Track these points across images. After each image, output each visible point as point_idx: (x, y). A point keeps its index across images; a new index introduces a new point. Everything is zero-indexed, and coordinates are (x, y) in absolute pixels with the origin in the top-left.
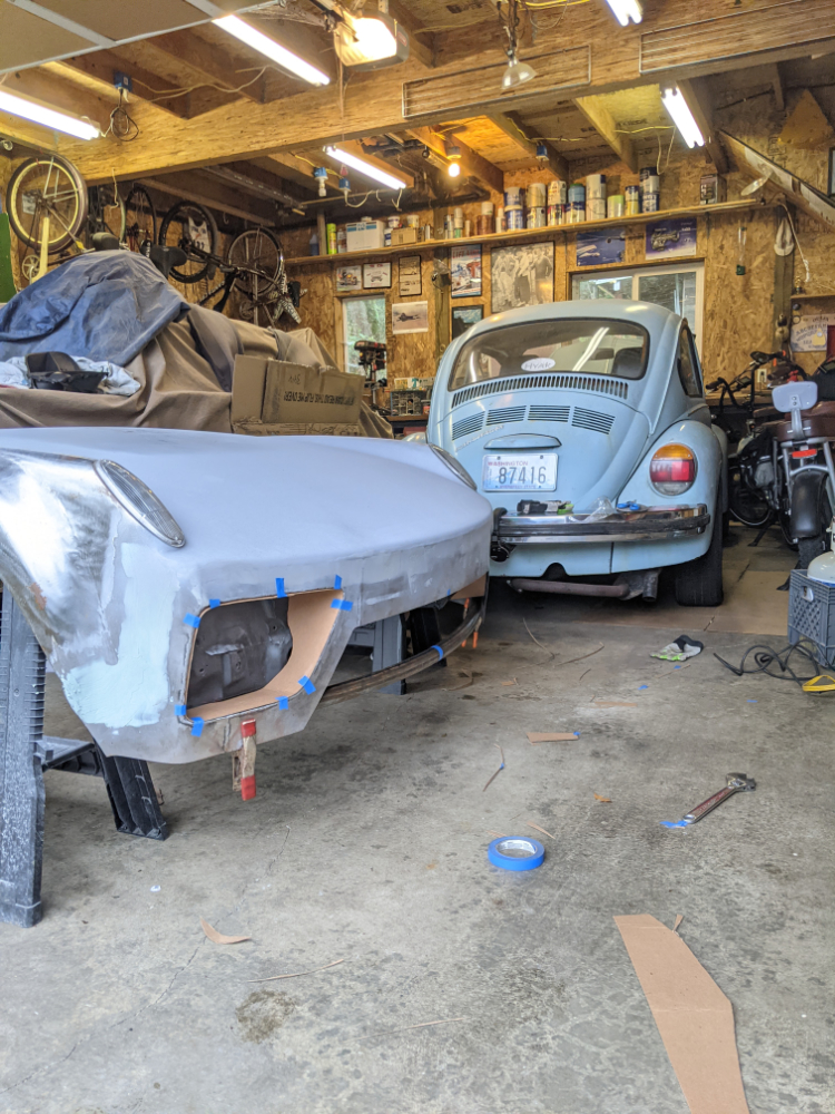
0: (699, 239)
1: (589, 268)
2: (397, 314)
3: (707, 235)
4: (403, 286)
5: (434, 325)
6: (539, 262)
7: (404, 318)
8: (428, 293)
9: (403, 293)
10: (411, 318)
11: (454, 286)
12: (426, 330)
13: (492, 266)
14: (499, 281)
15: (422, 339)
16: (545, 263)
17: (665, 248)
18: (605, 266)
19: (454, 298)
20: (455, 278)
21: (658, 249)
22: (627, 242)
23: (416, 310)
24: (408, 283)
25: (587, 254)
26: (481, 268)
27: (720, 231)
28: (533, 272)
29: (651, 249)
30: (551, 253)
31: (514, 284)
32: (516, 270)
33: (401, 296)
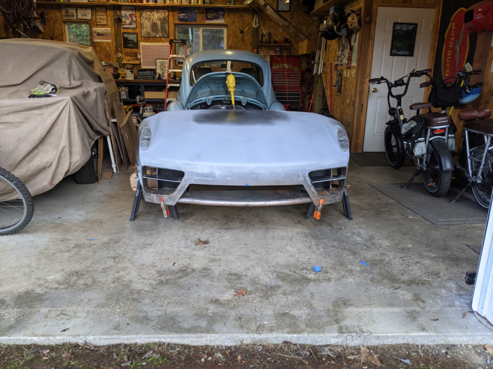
0: (225, 17)
1: (183, 23)
2: (95, 32)
3: (228, 16)
4: (98, 20)
5: (114, 39)
6: (162, 17)
7: (99, 34)
8: (110, 25)
9: (98, 23)
10: (102, 35)
11: (123, 23)
12: (110, 41)
13: (141, 16)
14: (144, 23)
15: (109, 45)
16: (164, 18)
17: (213, 19)
18: (189, 23)
19: (123, 28)
20: (124, 19)
21: (210, 19)
22: (198, 14)
23: (105, 31)
24: (100, 19)
25: (182, 17)
26: (136, 17)
27: (233, 15)
28: (159, 21)
29: (207, 19)
30: (167, 14)
31: (151, 25)
32: (152, 20)
33: (97, 25)
